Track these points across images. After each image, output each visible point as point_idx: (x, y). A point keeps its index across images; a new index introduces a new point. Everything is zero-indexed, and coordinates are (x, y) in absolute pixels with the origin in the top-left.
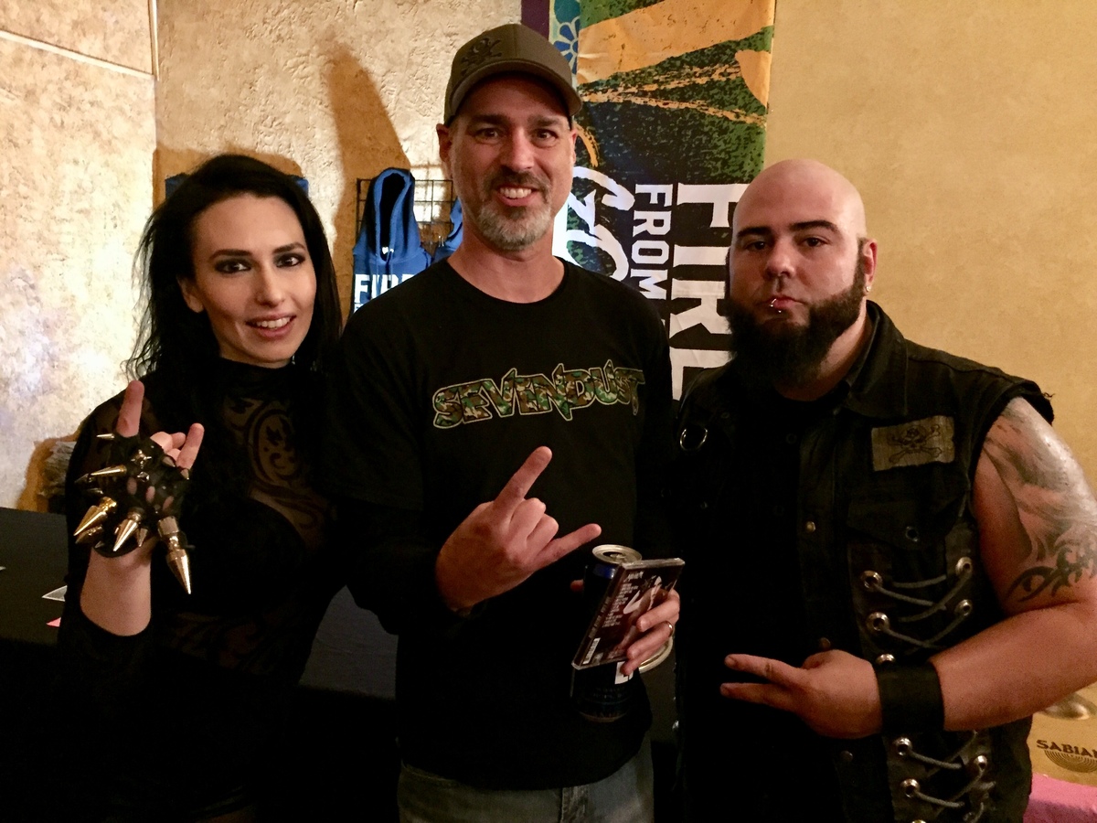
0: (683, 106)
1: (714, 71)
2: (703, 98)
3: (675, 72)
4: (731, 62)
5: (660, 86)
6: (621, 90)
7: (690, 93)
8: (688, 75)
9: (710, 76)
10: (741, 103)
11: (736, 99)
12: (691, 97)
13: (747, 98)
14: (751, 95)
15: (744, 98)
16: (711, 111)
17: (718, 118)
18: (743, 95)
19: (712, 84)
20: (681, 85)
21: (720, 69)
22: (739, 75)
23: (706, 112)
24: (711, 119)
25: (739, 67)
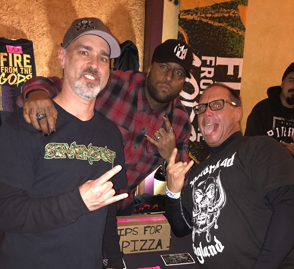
0: (220, 24)
1: (231, 11)
2: (226, 22)
3: (218, 10)
4: (236, 9)
5: (212, 15)
6: (199, 15)
7: (222, 20)
8: (222, 12)
9: (229, 13)
10: (239, 26)
11: (237, 24)
12: (222, 21)
13: (241, 25)
14: (242, 23)
15: (240, 24)
16: (229, 28)
17: (231, 31)
18: (239, 23)
19: (230, 17)
20: (219, 16)
21: (233, 11)
22: (239, 14)
23: (228, 28)
24: (229, 32)
25: (239, 11)
